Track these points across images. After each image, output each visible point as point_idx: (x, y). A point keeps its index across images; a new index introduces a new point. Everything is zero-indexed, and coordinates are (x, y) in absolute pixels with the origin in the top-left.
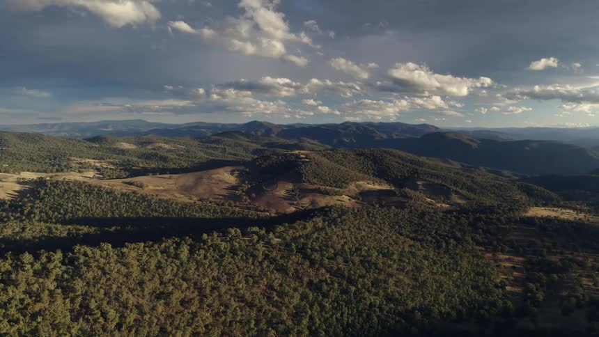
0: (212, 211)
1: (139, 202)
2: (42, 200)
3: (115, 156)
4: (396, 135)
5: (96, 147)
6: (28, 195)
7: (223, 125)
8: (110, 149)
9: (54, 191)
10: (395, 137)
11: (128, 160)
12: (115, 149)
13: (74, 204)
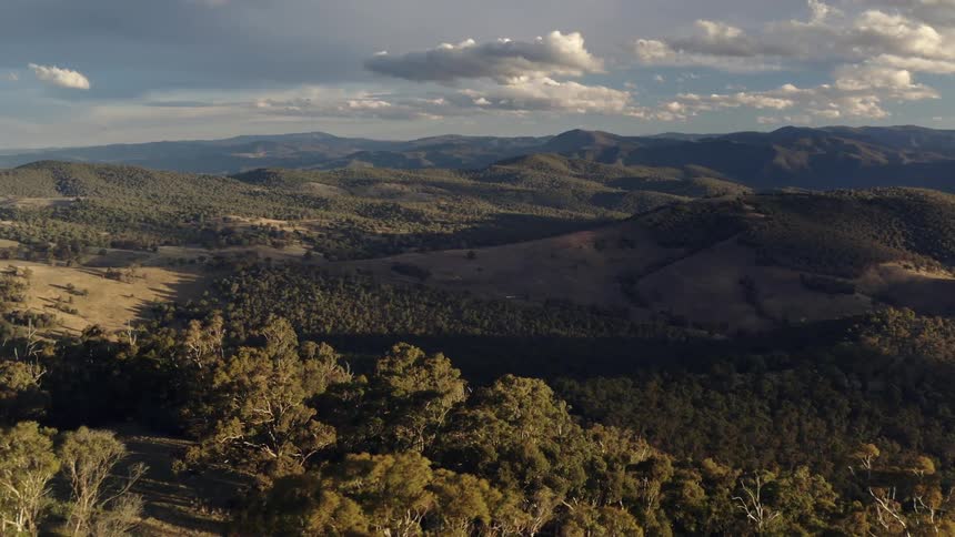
0: (589, 327)
1: (435, 305)
2: (239, 301)
3: (311, 211)
4: (910, 156)
5: (264, 194)
6: (206, 293)
7: (502, 141)
8: (294, 196)
9: (257, 285)
10: (907, 161)
11: (348, 220)
12: (305, 198)
13: (309, 311)
